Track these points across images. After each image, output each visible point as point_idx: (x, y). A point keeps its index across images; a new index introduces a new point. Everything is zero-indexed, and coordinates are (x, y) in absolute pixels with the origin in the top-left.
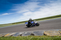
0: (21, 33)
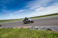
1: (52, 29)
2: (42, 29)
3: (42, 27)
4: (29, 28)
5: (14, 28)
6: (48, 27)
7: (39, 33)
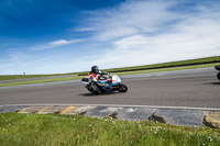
0: (112, 109)
1: (165, 118)
2: (132, 115)
3: (131, 110)
4: (83, 114)
5: (23, 111)
6: (153, 109)
7: (117, 133)
